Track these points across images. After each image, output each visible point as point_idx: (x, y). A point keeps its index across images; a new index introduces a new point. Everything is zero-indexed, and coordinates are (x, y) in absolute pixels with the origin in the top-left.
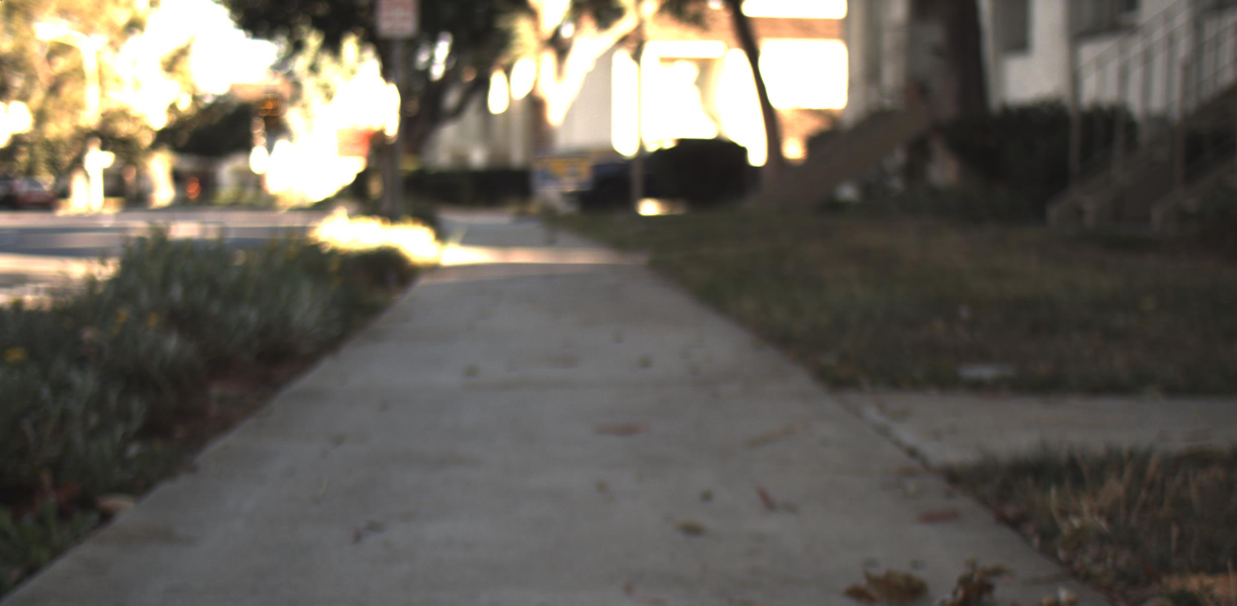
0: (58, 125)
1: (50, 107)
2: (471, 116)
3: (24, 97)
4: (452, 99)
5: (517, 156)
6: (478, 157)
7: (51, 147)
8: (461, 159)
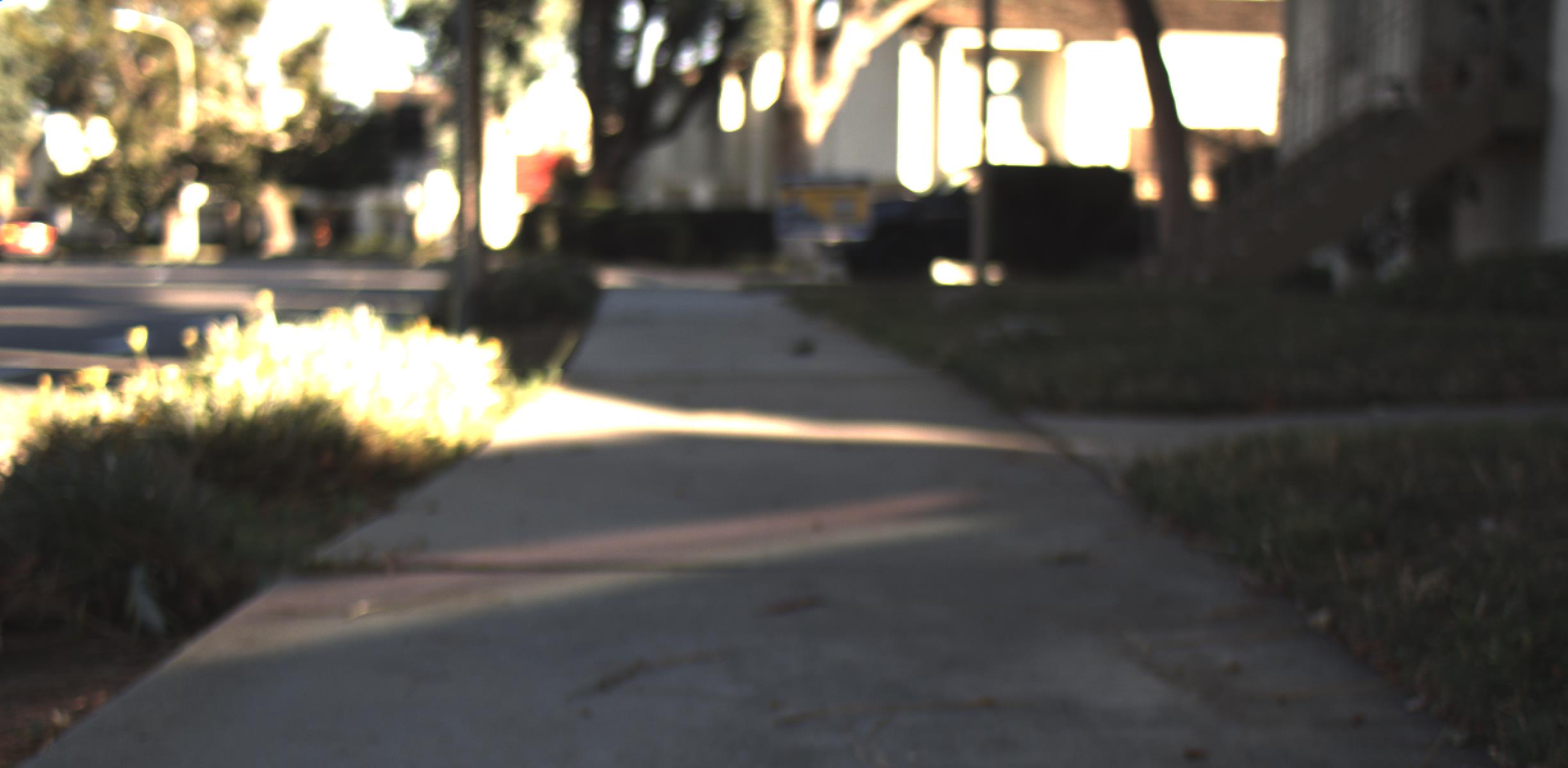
0: (146, 148)
1: (138, 123)
2: (693, 134)
4: (665, 109)
5: (757, 193)
6: (702, 194)
7: (136, 175)
8: (679, 195)
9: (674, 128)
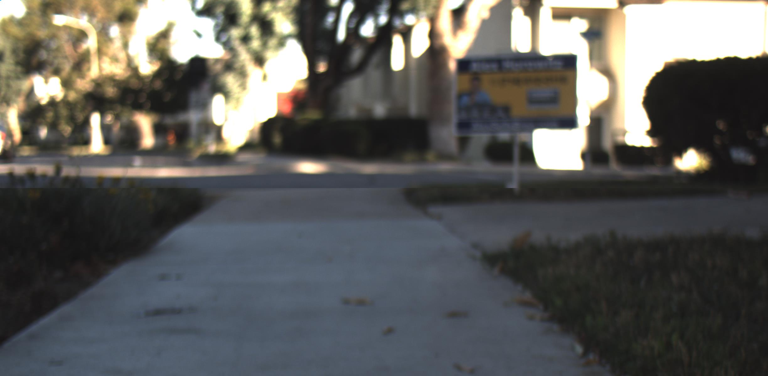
1: (74, 77)
2: (373, 72)
3: (57, 72)
4: (356, 55)
5: (414, 108)
6: (380, 110)
7: (72, 107)
8: (367, 111)
9: (361, 67)
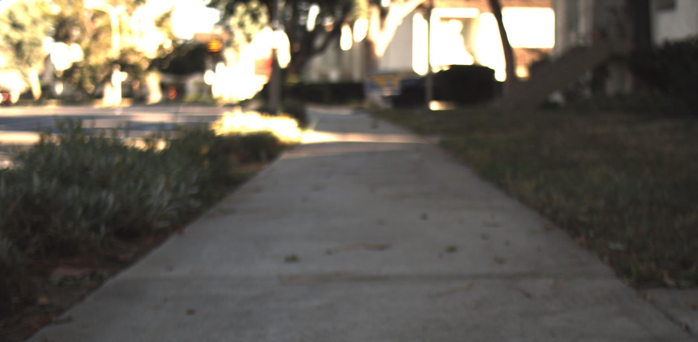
0: (97, 57)
1: (93, 47)
2: (330, 52)
3: (79, 41)
4: (319, 42)
5: (357, 75)
6: (334, 76)
7: (93, 69)
8: (324, 76)
9: (322, 49)
